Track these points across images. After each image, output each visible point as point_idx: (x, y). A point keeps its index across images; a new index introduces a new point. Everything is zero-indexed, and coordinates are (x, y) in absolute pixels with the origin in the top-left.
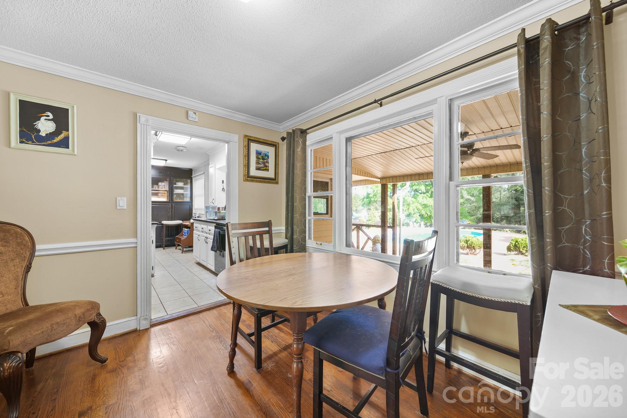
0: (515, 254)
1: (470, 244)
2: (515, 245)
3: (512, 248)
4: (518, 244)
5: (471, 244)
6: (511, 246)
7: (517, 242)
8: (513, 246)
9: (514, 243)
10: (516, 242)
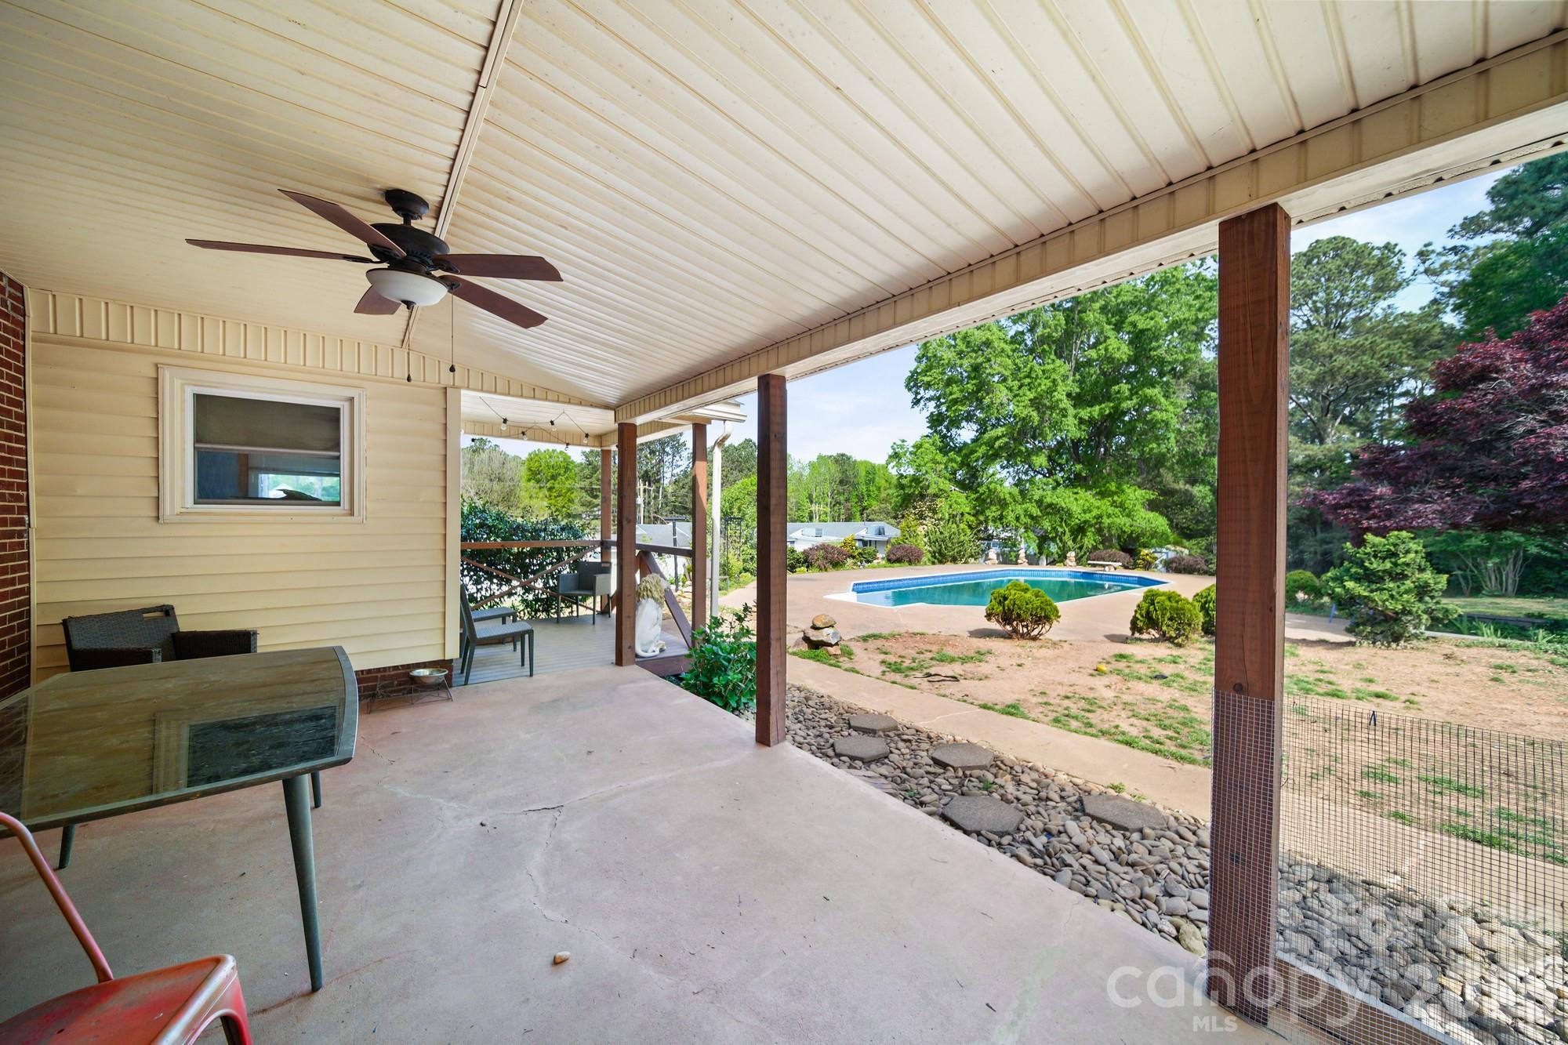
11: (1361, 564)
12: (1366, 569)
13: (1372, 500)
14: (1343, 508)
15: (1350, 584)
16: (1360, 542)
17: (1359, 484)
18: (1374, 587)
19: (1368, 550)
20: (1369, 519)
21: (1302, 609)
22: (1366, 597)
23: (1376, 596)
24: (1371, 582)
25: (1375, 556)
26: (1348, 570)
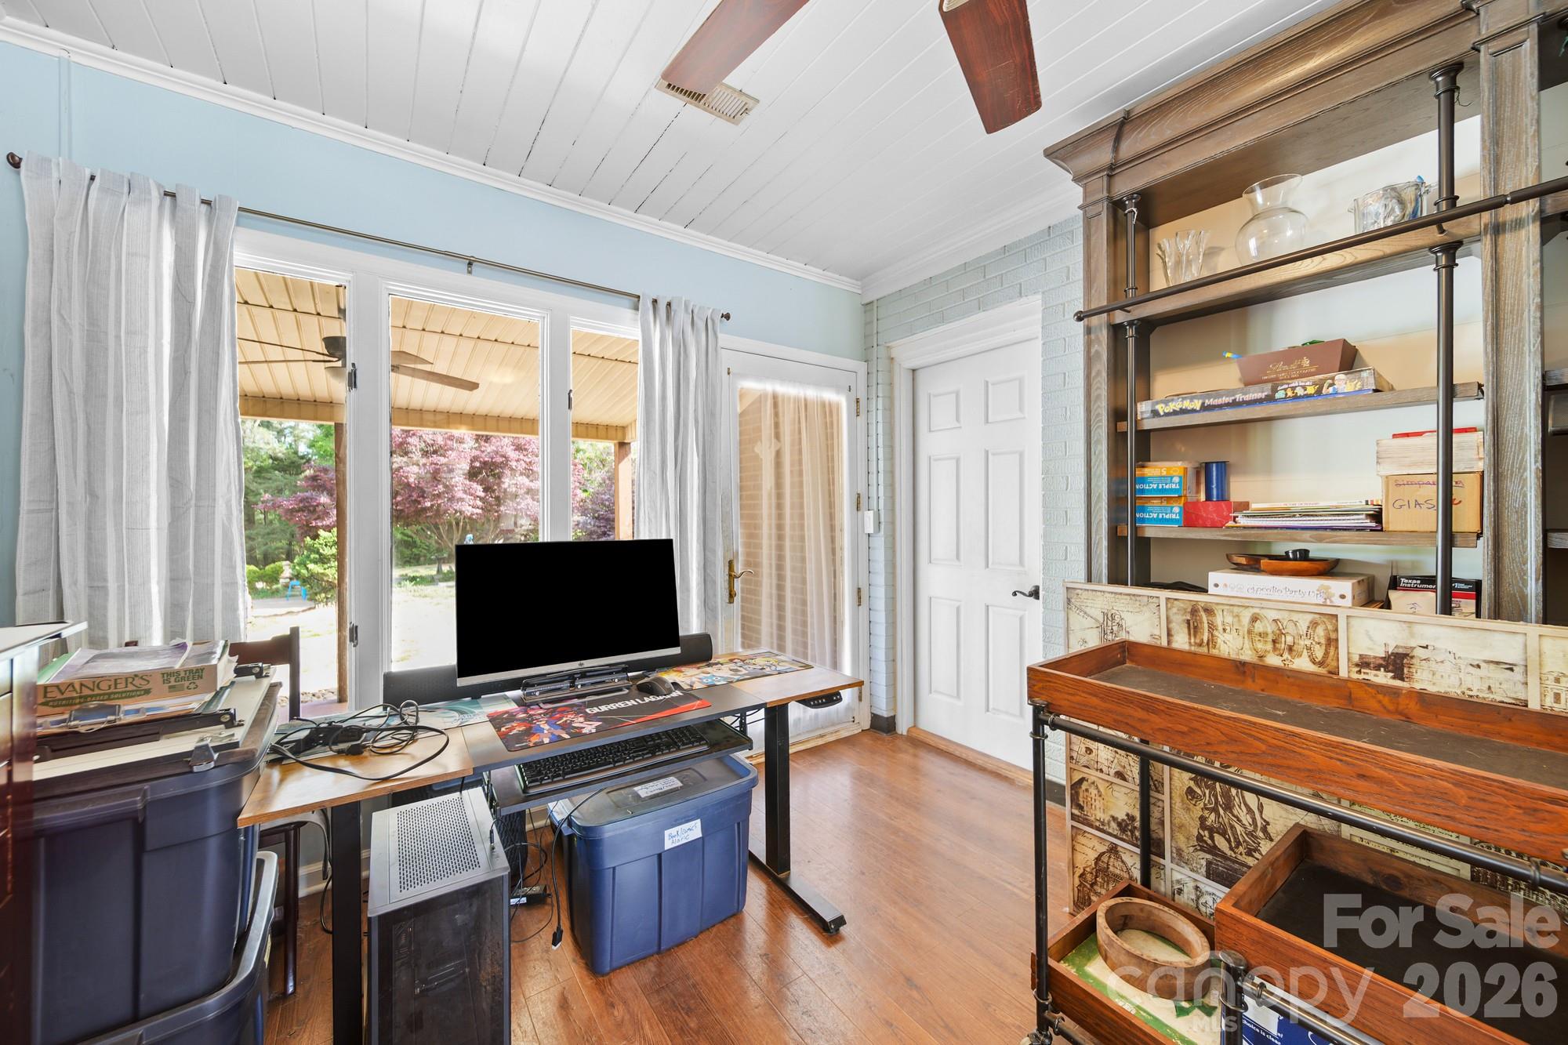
11: (318, 552)
12: (320, 554)
13: (317, 506)
14: (298, 511)
15: (311, 566)
16: (316, 537)
17: (308, 494)
18: (326, 566)
19: (321, 542)
20: (315, 519)
21: (261, 595)
22: (322, 574)
23: (327, 571)
24: (324, 563)
25: (326, 545)
26: (308, 557)
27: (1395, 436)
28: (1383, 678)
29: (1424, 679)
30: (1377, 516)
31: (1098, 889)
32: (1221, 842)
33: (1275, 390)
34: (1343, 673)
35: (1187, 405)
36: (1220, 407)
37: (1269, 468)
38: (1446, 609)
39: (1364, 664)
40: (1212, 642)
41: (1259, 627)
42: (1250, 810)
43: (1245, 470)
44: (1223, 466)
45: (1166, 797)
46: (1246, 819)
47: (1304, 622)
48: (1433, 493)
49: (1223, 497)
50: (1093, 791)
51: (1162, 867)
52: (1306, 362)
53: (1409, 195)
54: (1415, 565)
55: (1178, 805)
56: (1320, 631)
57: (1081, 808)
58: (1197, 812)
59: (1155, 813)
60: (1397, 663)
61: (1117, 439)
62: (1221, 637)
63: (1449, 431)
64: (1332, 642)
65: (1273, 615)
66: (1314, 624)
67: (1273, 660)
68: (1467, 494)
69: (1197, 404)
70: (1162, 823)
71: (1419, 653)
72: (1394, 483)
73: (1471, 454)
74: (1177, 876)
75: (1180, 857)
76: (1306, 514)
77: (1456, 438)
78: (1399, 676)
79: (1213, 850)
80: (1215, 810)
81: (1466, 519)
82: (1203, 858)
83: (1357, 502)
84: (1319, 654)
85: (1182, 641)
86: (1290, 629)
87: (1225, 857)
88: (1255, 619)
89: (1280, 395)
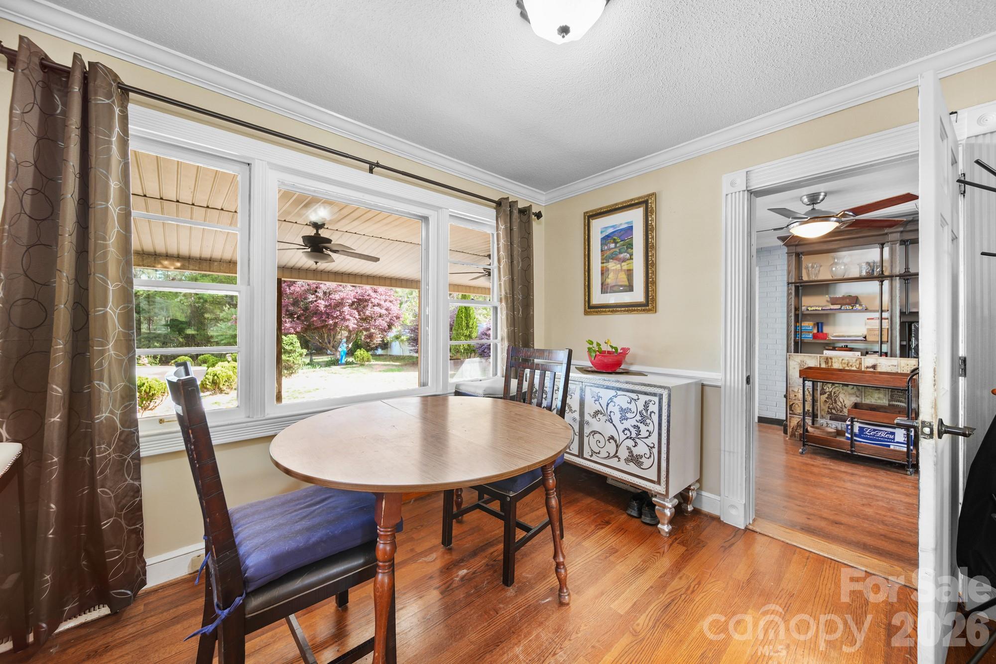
0: (210, 395)
1: (145, 391)
2: (213, 380)
3: (208, 386)
4: (218, 377)
5: (148, 390)
6: (207, 383)
7: (216, 375)
8: (210, 383)
9: (211, 378)
10: (214, 376)
27: (868, 319)
28: (872, 370)
29: (879, 369)
30: (865, 337)
31: (798, 430)
32: (834, 411)
33: (841, 307)
34: (863, 369)
35: (817, 308)
36: (827, 310)
37: (834, 324)
38: (881, 356)
39: (867, 367)
40: (832, 365)
41: (843, 361)
42: (841, 403)
43: (828, 324)
44: (822, 324)
45: (819, 404)
46: (840, 405)
47: (854, 360)
48: (878, 333)
49: (822, 331)
50: (797, 406)
51: (817, 421)
52: (848, 300)
53: (872, 264)
54: (871, 349)
55: (822, 404)
56: (858, 361)
57: (793, 411)
58: (827, 405)
59: (816, 408)
60: (874, 367)
61: (797, 316)
62: (834, 364)
63: (882, 319)
64: (860, 364)
65: (847, 359)
66: (857, 360)
67: (847, 368)
68: (885, 333)
69: (820, 309)
70: (817, 410)
71: (879, 364)
72: (869, 330)
73: (886, 324)
74: (821, 422)
75: (822, 417)
76: (848, 336)
77: (883, 321)
78: (875, 369)
79: (832, 413)
80: (832, 404)
81: (885, 339)
82: (829, 416)
83: (860, 334)
84: (858, 366)
85: (823, 366)
86: (851, 361)
87: (834, 414)
88: (843, 360)
89: (843, 308)
